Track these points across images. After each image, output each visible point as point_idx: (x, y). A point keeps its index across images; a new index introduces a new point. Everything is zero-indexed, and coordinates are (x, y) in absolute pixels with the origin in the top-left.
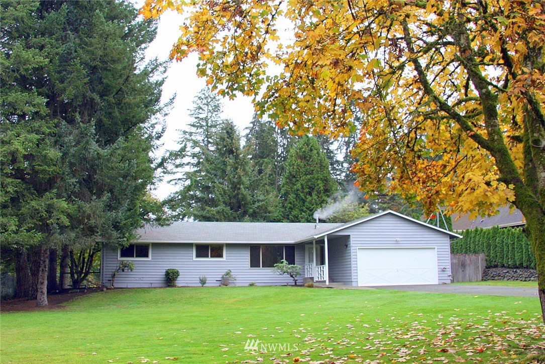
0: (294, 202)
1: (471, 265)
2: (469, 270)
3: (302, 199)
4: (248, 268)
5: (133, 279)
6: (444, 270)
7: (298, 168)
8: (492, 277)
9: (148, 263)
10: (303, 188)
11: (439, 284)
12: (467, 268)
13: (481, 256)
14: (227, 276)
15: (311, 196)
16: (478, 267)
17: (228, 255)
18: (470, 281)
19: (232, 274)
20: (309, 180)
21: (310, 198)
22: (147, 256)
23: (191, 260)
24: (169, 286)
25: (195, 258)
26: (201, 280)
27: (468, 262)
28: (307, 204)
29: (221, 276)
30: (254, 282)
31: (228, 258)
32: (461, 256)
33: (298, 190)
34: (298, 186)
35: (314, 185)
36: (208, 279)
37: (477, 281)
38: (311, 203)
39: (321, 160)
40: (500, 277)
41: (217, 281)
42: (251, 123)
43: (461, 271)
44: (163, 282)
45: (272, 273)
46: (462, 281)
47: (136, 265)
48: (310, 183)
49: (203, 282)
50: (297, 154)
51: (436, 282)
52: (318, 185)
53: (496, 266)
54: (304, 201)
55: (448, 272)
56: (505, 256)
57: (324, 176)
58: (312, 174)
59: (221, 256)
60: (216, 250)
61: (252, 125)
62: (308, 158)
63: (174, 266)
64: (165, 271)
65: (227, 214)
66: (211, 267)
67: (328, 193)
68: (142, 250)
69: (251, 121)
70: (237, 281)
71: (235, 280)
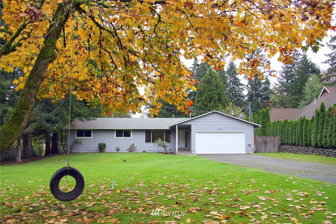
0: (201, 106)
1: (271, 143)
2: (270, 146)
3: (206, 105)
4: (144, 143)
5: (83, 148)
6: (249, 145)
7: (204, 88)
8: (282, 150)
9: (90, 140)
10: (206, 99)
11: (246, 154)
12: (268, 144)
13: (277, 138)
14: (132, 147)
15: (211, 103)
16: (275, 144)
17: (133, 136)
18: (270, 152)
19: (134, 146)
20: (210, 94)
21: (210, 104)
22: (90, 136)
23: (114, 138)
24: (101, 152)
25: (115, 137)
26: (117, 149)
27: (269, 141)
28: (208, 107)
29: (129, 147)
30: (145, 150)
31: (133, 137)
32: (264, 137)
33: (203, 100)
34: (204, 98)
35: (213, 97)
36: (120, 148)
37: (274, 152)
38: (210, 107)
39: (217, 83)
40: (285, 151)
41: (127, 149)
42: (193, 65)
43: (264, 146)
44: (98, 150)
45: (153, 146)
46: (265, 152)
47: (83, 141)
48: (210, 96)
49: (118, 150)
50: (204, 80)
51: (244, 152)
52: (215, 97)
53: (285, 144)
54: (207, 106)
55: (252, 147)
56: (289, 137)
57: (218, 92)
58: (212, 91)
59: (129, 136)
60: (126, 133)
61: (193, 66)
62: (210, 83)
63: (104, 141)
64: (98, 144)
65: (164, 113)
66: (124, 142)
67: (221, 102)
68: (88, 133)
69: (193, 64)
70: (137, 150)
71: (136, 149)
